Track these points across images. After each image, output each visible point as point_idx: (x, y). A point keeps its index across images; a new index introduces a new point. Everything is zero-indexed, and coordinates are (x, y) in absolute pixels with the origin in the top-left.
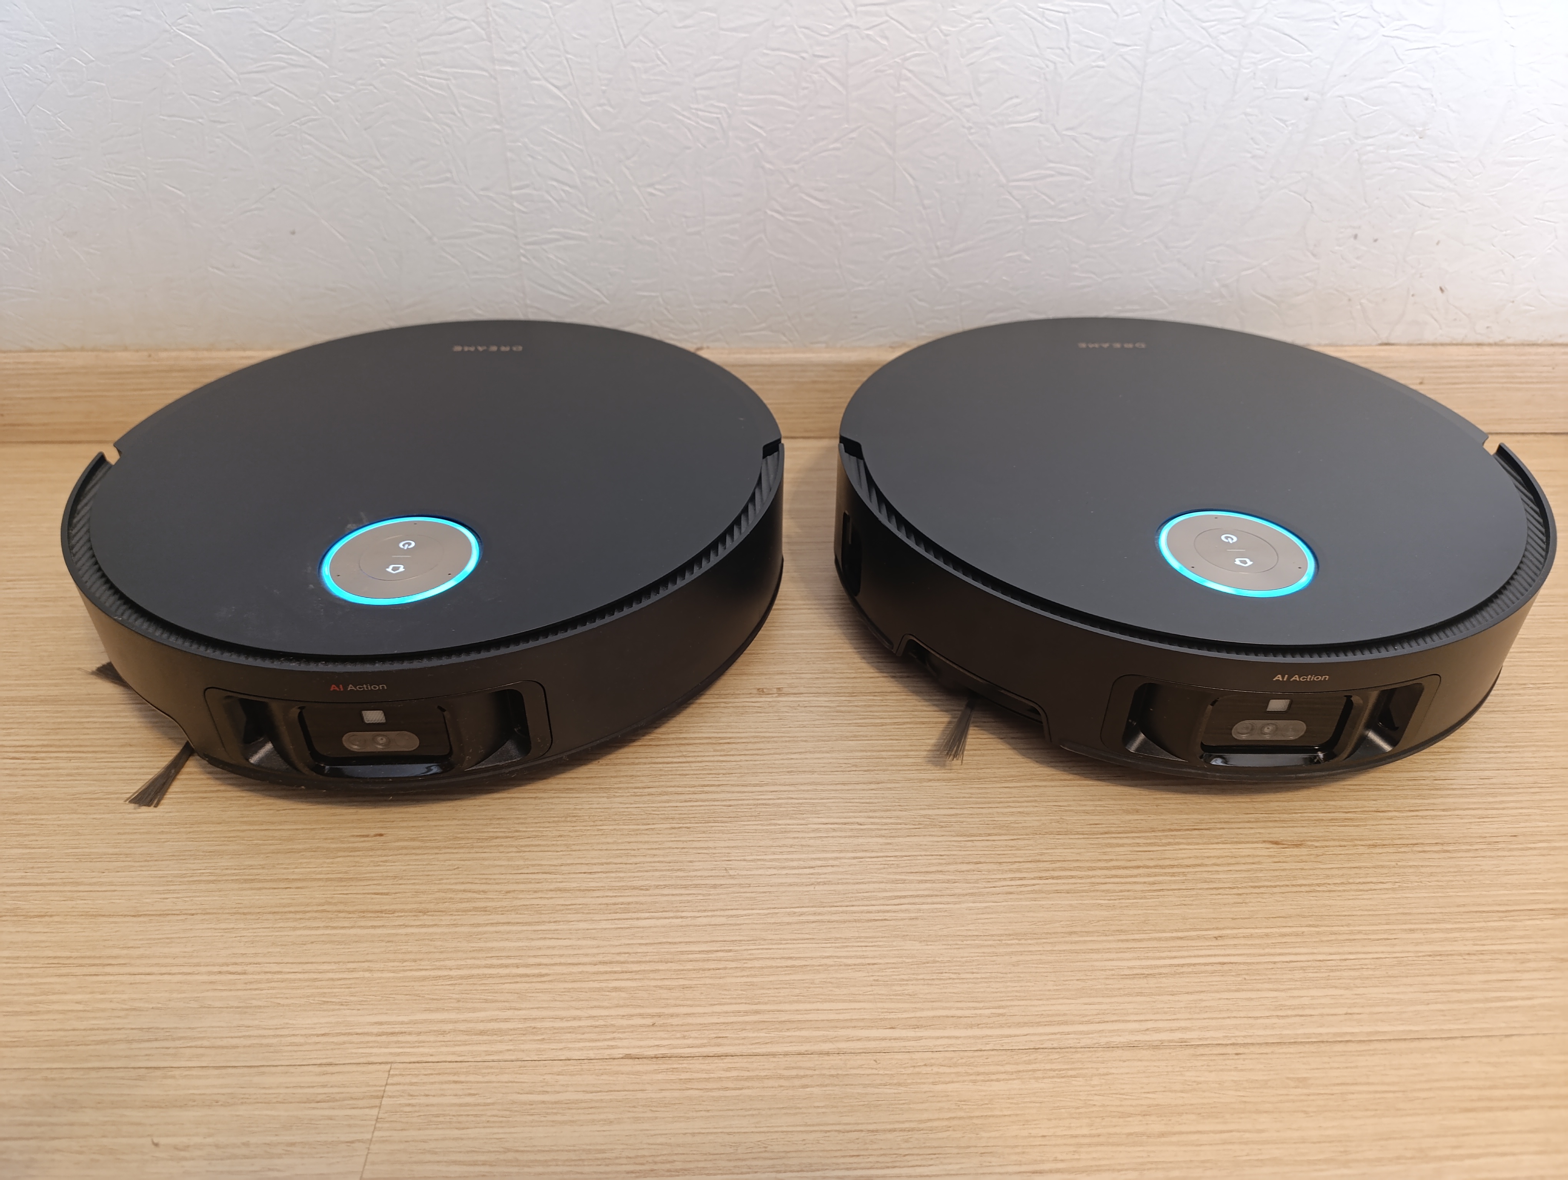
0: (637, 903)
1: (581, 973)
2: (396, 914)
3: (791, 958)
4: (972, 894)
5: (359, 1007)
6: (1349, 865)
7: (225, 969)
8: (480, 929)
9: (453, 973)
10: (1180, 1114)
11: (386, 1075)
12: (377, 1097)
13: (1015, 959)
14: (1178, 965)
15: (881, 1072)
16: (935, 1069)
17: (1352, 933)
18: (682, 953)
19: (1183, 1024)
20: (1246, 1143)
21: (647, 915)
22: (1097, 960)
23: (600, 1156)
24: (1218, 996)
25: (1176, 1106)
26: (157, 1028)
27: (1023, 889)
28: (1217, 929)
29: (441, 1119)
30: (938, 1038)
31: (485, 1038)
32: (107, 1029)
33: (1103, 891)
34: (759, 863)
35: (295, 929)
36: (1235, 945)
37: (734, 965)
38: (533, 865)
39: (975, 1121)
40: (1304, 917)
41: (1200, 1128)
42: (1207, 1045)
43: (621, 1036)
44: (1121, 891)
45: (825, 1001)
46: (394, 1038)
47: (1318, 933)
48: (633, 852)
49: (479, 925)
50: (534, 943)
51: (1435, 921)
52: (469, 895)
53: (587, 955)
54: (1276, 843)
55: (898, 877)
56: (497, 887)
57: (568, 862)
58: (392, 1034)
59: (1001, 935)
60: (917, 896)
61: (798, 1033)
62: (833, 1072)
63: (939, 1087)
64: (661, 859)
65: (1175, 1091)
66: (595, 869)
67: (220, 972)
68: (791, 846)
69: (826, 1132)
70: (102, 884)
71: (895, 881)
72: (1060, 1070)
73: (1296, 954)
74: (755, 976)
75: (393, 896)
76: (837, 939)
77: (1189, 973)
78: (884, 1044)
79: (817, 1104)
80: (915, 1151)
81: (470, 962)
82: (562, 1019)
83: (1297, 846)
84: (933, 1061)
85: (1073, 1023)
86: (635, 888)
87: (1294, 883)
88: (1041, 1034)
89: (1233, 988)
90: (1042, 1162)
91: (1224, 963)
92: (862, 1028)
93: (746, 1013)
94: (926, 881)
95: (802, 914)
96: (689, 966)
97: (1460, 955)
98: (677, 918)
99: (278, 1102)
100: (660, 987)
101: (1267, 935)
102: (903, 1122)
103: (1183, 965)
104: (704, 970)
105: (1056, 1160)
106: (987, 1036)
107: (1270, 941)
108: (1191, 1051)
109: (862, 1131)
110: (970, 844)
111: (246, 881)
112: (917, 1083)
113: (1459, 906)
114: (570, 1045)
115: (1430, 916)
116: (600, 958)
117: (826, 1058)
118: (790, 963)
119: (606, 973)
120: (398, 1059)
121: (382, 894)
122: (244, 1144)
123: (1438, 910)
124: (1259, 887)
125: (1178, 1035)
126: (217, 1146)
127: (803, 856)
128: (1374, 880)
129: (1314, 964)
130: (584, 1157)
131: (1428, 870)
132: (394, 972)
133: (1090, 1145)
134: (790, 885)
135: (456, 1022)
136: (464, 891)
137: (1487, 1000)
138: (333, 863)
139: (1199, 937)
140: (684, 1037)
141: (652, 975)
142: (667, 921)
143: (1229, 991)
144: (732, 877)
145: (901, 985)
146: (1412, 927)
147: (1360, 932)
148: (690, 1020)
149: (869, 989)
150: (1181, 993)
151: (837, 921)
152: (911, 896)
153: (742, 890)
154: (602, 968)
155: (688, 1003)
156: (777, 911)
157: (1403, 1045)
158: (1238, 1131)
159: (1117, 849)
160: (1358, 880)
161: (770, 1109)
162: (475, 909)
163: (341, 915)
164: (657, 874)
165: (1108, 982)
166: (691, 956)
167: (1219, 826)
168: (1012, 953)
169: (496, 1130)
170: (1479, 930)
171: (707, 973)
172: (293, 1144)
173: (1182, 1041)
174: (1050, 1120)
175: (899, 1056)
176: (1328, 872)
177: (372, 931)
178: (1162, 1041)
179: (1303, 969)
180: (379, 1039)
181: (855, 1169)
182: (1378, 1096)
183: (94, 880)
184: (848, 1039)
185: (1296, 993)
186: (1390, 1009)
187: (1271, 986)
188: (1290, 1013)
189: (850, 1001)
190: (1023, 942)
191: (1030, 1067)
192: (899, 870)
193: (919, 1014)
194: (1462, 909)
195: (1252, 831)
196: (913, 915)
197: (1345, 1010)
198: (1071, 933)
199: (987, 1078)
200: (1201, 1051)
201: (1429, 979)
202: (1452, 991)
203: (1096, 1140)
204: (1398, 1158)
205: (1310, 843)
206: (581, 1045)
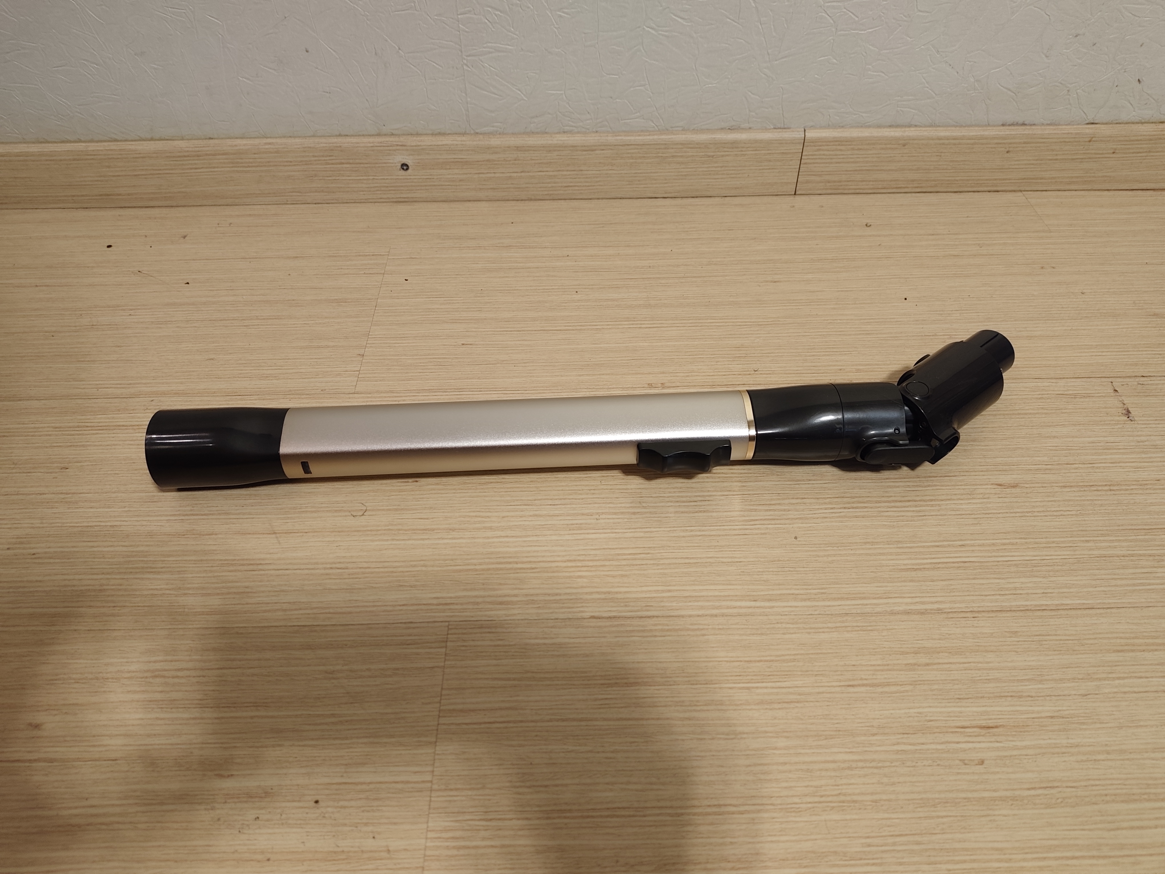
0: (586, 524)
1: (557, 567)
2: (436, 531)
3: (687, 558)
4: (800, 518)
5: (422, 588)
6: (1046, 500)
7: (334, 566)
8: (490, 540)
9: (477, 567)
10: (939, 653)
11: (447, 628)
12: (443, 642)
13: (830, 559)
14: (936, 563)
15: (750, 627)
16: (784, 625)
17: (1048, 543)
18: (618, 554)
19: (939, 599)
20: (979, 670)
21: (593, 531)
22: (883, 560)
23: (583, 675)
24: (961, 582)
25: (936, 648)
26: (300, 602)
27: (833, 515)
28: (961, 540)
29: (484, 654)
30: (784, 607)
31: (504, 606)
32: (268, 603)
33: (886, 516)
34: (661, 498)
35: (373, 541)
36: (973, 551)
37: (652, 562)
38: (517, 500)
39: (811, 656)
40: (1018, 533)
41: (951, 660)
42: (955, 612)
43: (587, 605)
44: (898, 516)
45: (711, 584)
46: (448, 607)
47: (1026, 543)
48: (579, 492)
49: (488, 538)
50: (525, 549)
51: (1103, 535)
52: (480, 519)
53: (559, 556)
54: (1000, 485)
55: (752, 507)
56: (496, 514)
57: (539, 498)
58: (446, 604)
59: (821, 544)
60: (765, 520)
61: (696, 604)
62: (720, 627)
63: (787, 636)
64: (598, 496)
65: (935, 639)
66: (557, 502)
67: (331, 568)
68: (681, 488)
69: (719, 661)
70: (244, 514)
71: (751, 510)
72: (863, 626)
73: (1012, 556)
74: (666, 569)
75: (432, 520)
76: (715, 546)
77: (943, 568)
78: (750, 610)
79: (712, 645)
80: (775, 673)
81: (487, 560)
82: (549, 595)
83: (1014, 487)
84: (782, 621)
85: (869, 598)
86: (583, 514)
87: (1012, 511)
88: (849, 605)
89: (971, 577)
90: (854, 680)
91: (966, 562)
92: (736, 601)
93: (663, 591)
94: (770, 510)
95: (692, 531)
96: (624, 563)
97: (1118, 556)
98: (613, 533)
99: (383, 645)
100: (608, 576)
101: (993, 544)
102: (766, 656)
103: (939, 563)
104: (633, 565)
105: (861, 679)
106: (815, 606)
107: (995, 548)
108: (945, 616)
109: (741, 661)
110: (797, 486)
111: (336, 511)
112: (773, 634)
113: (1119, 526)
114: (556, 610)
115: (1100, 532)
116: (567, 558)
117: (715, 618)
118: (687, 561)
119: (572, 567)
120: (452, 619)
121: (424, 519)
122: (367, 669)
123: (1105, 528)
124: (989, 514)
125: (936, 606)
126: (351, 671)
127: (689, 494)
128: (1064, 509)
129: (1024, 562)
130: (574, 675)
131: (1100, 502)
132: (440, 567)
133: (882, 670)
134: (682, 512)
135: (484, 597)
136: (476, 516)
137: (1134, 585)
138: (389, 499)
139: (949, 546)
140: (626, 606)
141: (601, 569)
142: (606, 535)
143: (969, 579)
144: (644, 507)
145: (758, 575)
146: (1087, 539)
147: (1053, 542)
148: (628, 595)
149: (738, 577)
150: (938, 580)
151: (714, 535)
152: (761, 519)
153: (652, 516)
154: (570, 564)
155: (626, 585)
156: (675, 529)
157: (1079, 612)
158: (974, 663)
159: (895, 489)
160: (1053, 509)
161: (683, 648)
162: (485, 528)
163: (401, 532)
164: (596, 505)
165: (891, 573)
166: (624, 557)
167: (962, 474)
168: (828, 556)
169: (518, 660)
170: (1131, 541)
171: (636, 567)
172: (398, 669)
173: (939, 609)
174: (857, 656)
175: (761, 618)
176: (1033, 504)
177: (422, 542)
178: (926, 610)
179: (1016, 565)
180: (438, 607)
181: (739, 683)
182: (1062, 642)
183: (238, 511)
184: (728, 608)
185: (1012, 580)
186: (1072, 590)
187: (995, 576)
188: (1007, 592)
189: (727, 584)
190: (835, 548)
191: (843, 625)
192: (752, 503)
193: (771, 593)
194: (1121, 528)
195: (985, 477)
196: (763, 532)
197: (1042, 591)
198: (866, 543)
199: (817, 631)
200: (951, 615)
201: (1097, 571)
202: (1112, 579)
203: (886, 668)
204: (1074, 679)
205: (1022, 485)
206: (563, 610)
